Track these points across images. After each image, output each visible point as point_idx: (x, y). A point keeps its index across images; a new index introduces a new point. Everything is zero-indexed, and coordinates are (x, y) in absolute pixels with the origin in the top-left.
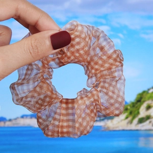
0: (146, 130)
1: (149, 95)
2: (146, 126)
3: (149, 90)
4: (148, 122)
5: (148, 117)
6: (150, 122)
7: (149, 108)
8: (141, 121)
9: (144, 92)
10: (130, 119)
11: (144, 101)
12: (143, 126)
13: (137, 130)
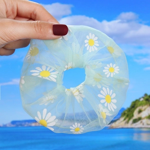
0: (138, 128)
1: (140, 103)
2: (138, 125)
3: (140, 99)
4: (139, 122)
5: (140, 119)
6: (141, 122)
7: (140, 112)
8: (135, 121)
9: (137, 100)
10: (127, 120)
11: (137, 107)
12: (136, 125)
13: (132, 128)
